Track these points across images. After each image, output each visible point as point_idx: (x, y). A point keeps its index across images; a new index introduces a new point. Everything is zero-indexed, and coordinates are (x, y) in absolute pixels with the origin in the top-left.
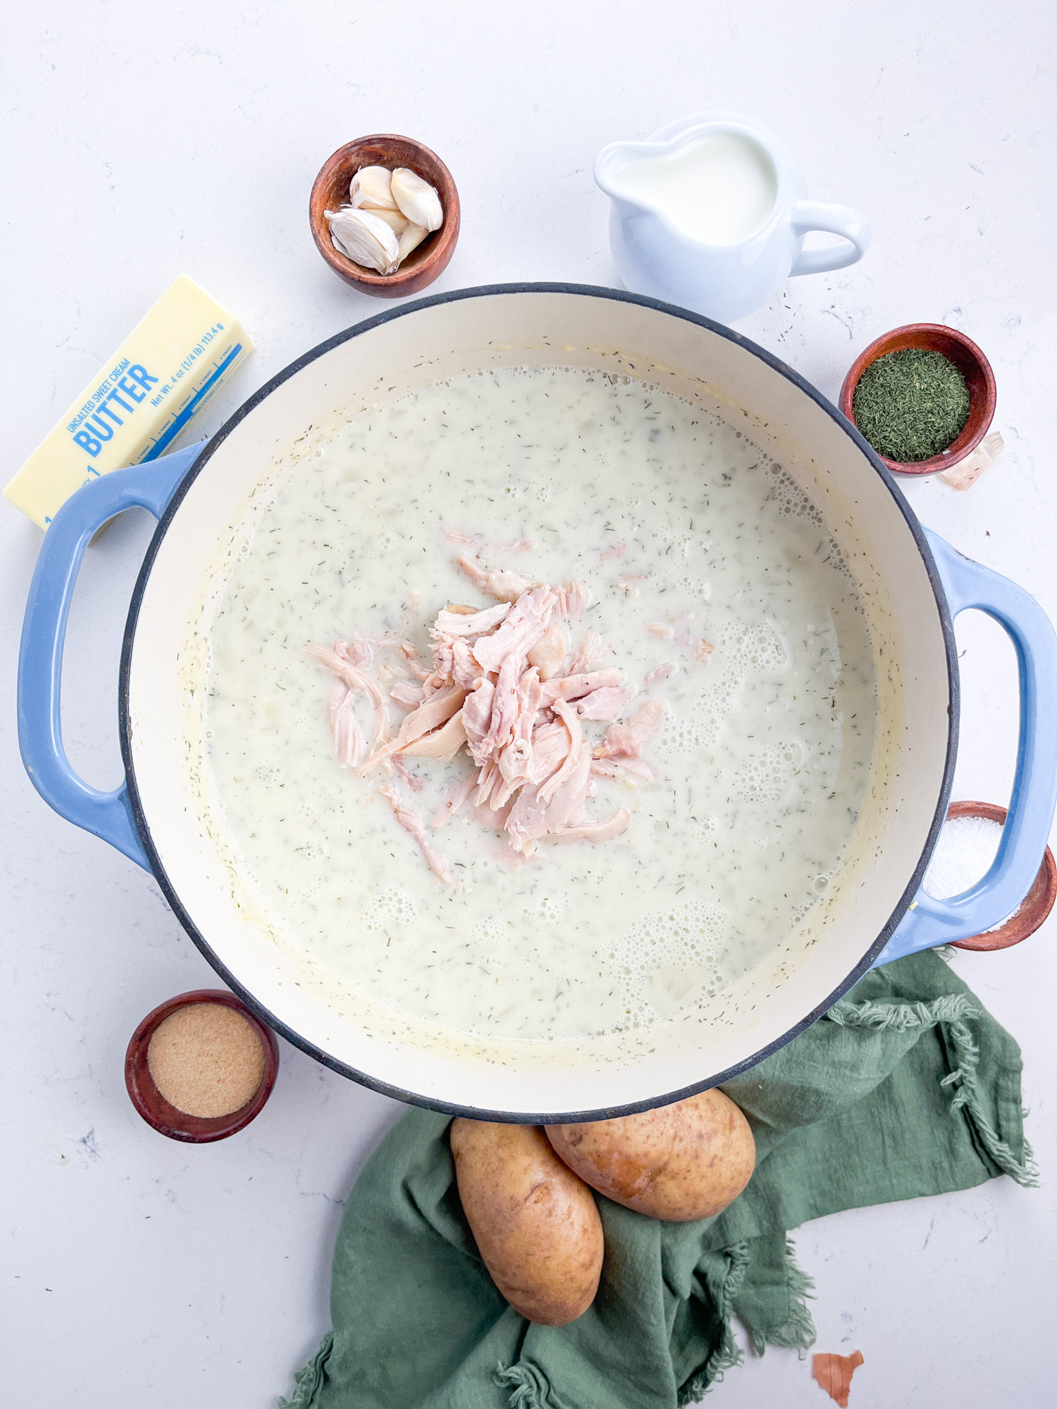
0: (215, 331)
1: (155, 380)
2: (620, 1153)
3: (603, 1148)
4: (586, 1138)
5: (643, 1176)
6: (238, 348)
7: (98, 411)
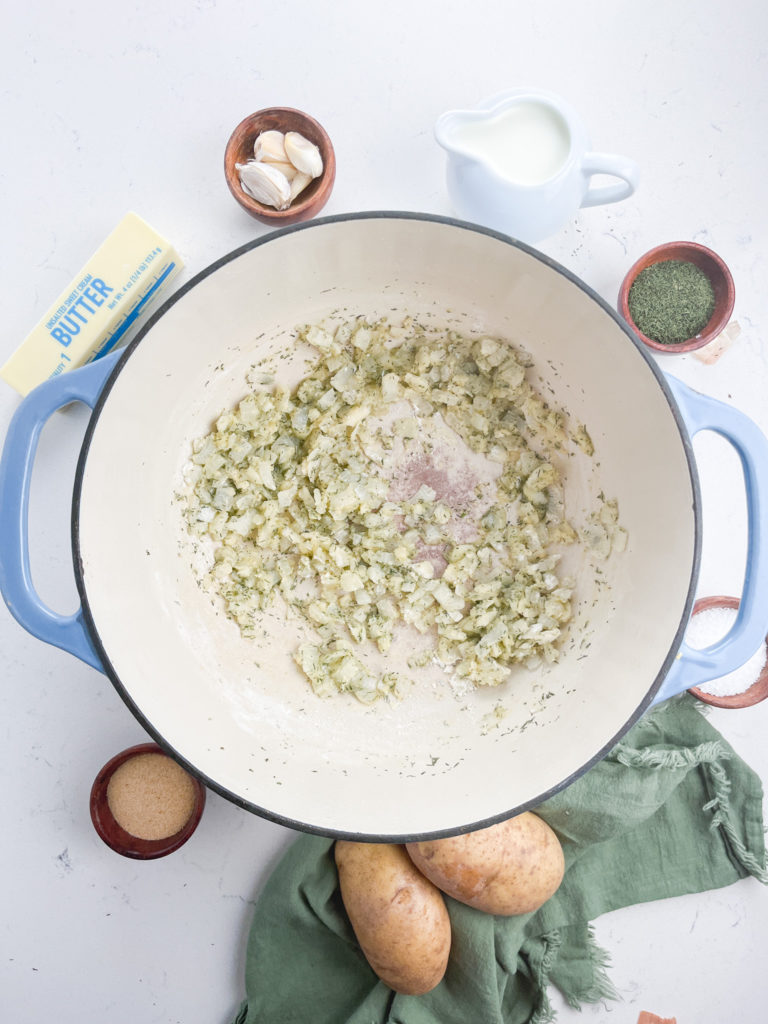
0: (155, 253)
1: (111, 290)
2: (463, 865)
3: (450, 861)
4: (437, 854)
5: (480, 882)
6: (172, 266)
7: (70, 312)
